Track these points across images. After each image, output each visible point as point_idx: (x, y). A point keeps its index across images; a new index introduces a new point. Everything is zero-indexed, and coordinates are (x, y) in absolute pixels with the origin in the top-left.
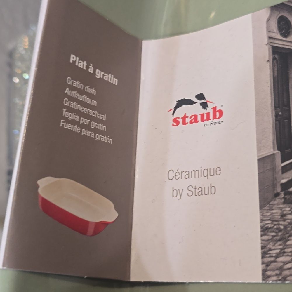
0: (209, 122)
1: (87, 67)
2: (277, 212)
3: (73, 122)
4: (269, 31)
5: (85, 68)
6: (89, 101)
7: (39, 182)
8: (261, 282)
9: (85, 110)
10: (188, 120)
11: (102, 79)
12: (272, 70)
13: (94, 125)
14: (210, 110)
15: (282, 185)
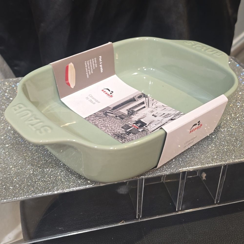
0: (108, 96)
1: (101, 62)
2: (100, 113)
3: (87, 65)
4: (137, 95)
5: (100, 61)
6: (94, 67)
7: (71, 63)
8: (84, 118)
9: (91, 66)
10: (105, 92)
11: (100, 67)
12: (130, 103)
13: (89, 70)
14: (111, 95)
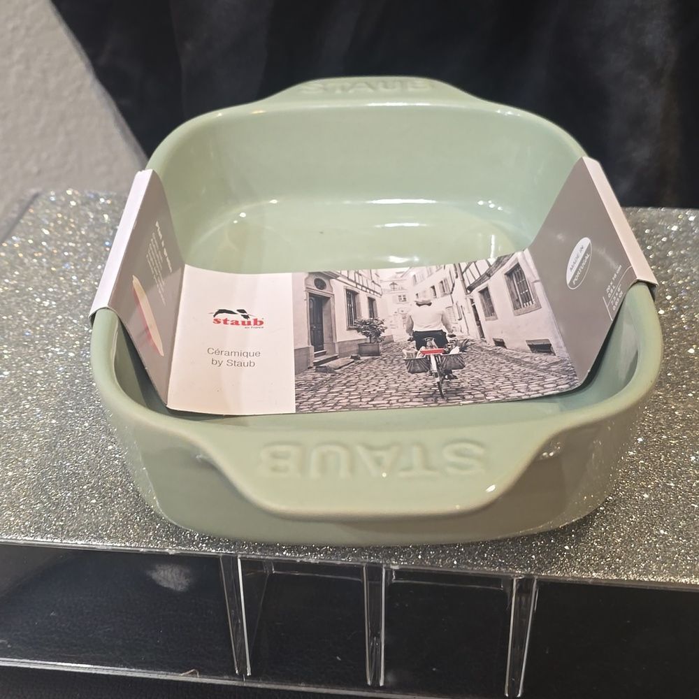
0: (250, 326)
2: (309, 377)
4: (307, 285)
8: (295, 412)
10: (229, 322)
14: (251, 319)
15: (314, 363)
